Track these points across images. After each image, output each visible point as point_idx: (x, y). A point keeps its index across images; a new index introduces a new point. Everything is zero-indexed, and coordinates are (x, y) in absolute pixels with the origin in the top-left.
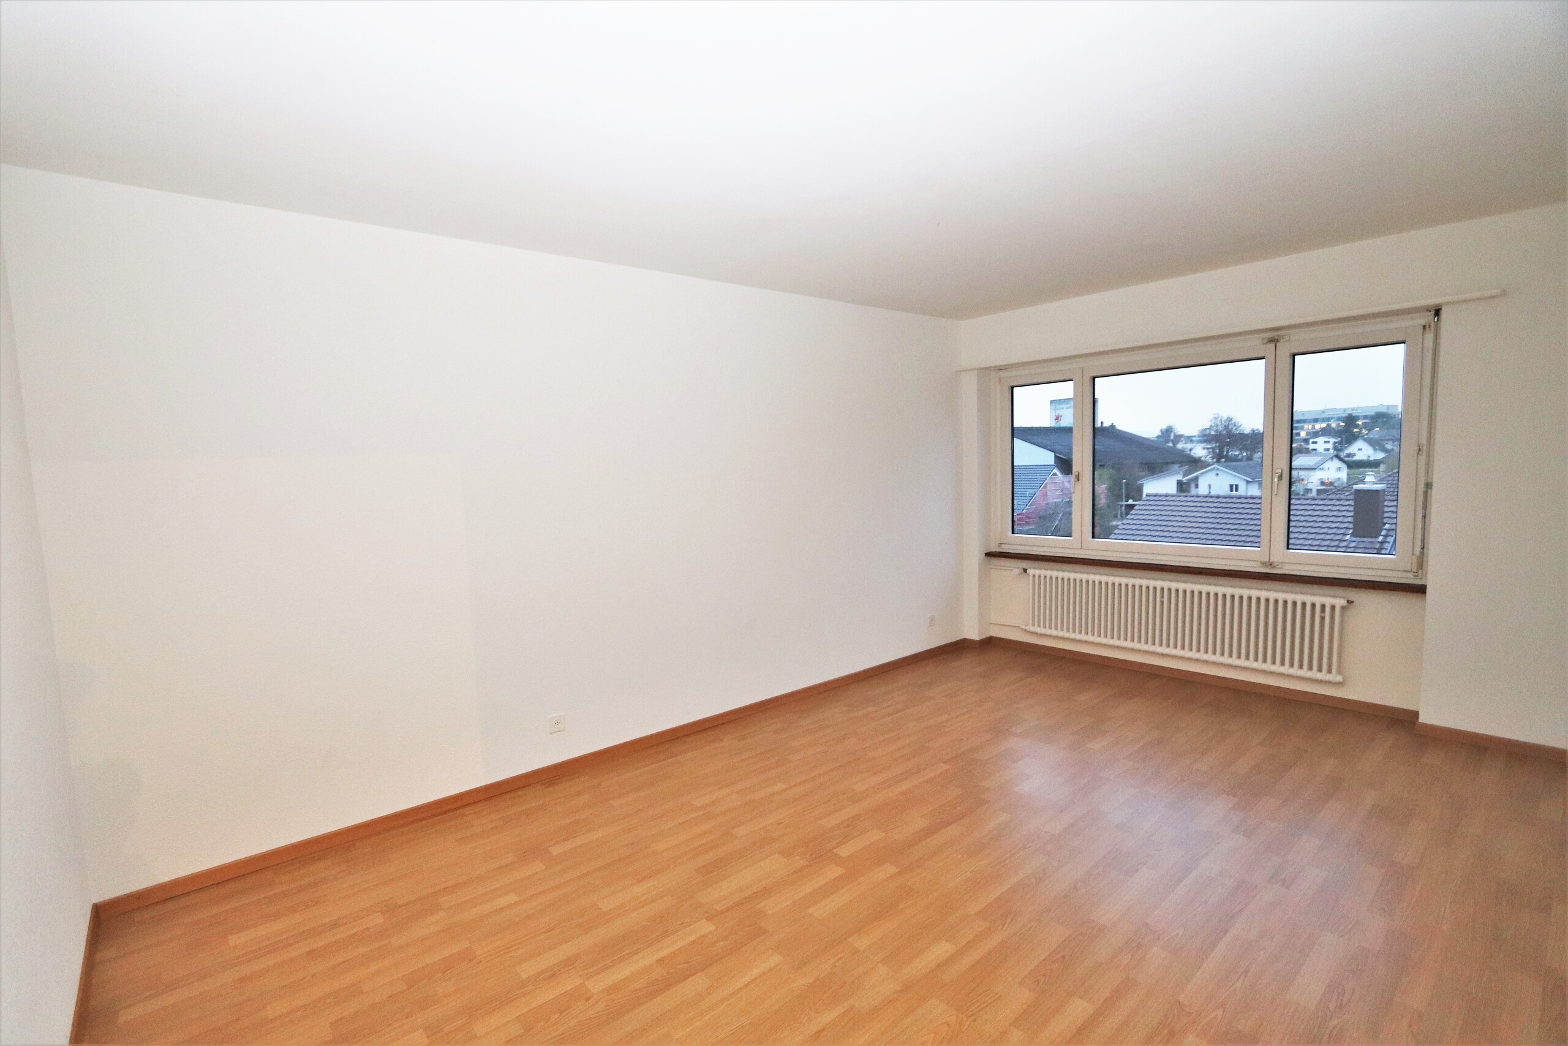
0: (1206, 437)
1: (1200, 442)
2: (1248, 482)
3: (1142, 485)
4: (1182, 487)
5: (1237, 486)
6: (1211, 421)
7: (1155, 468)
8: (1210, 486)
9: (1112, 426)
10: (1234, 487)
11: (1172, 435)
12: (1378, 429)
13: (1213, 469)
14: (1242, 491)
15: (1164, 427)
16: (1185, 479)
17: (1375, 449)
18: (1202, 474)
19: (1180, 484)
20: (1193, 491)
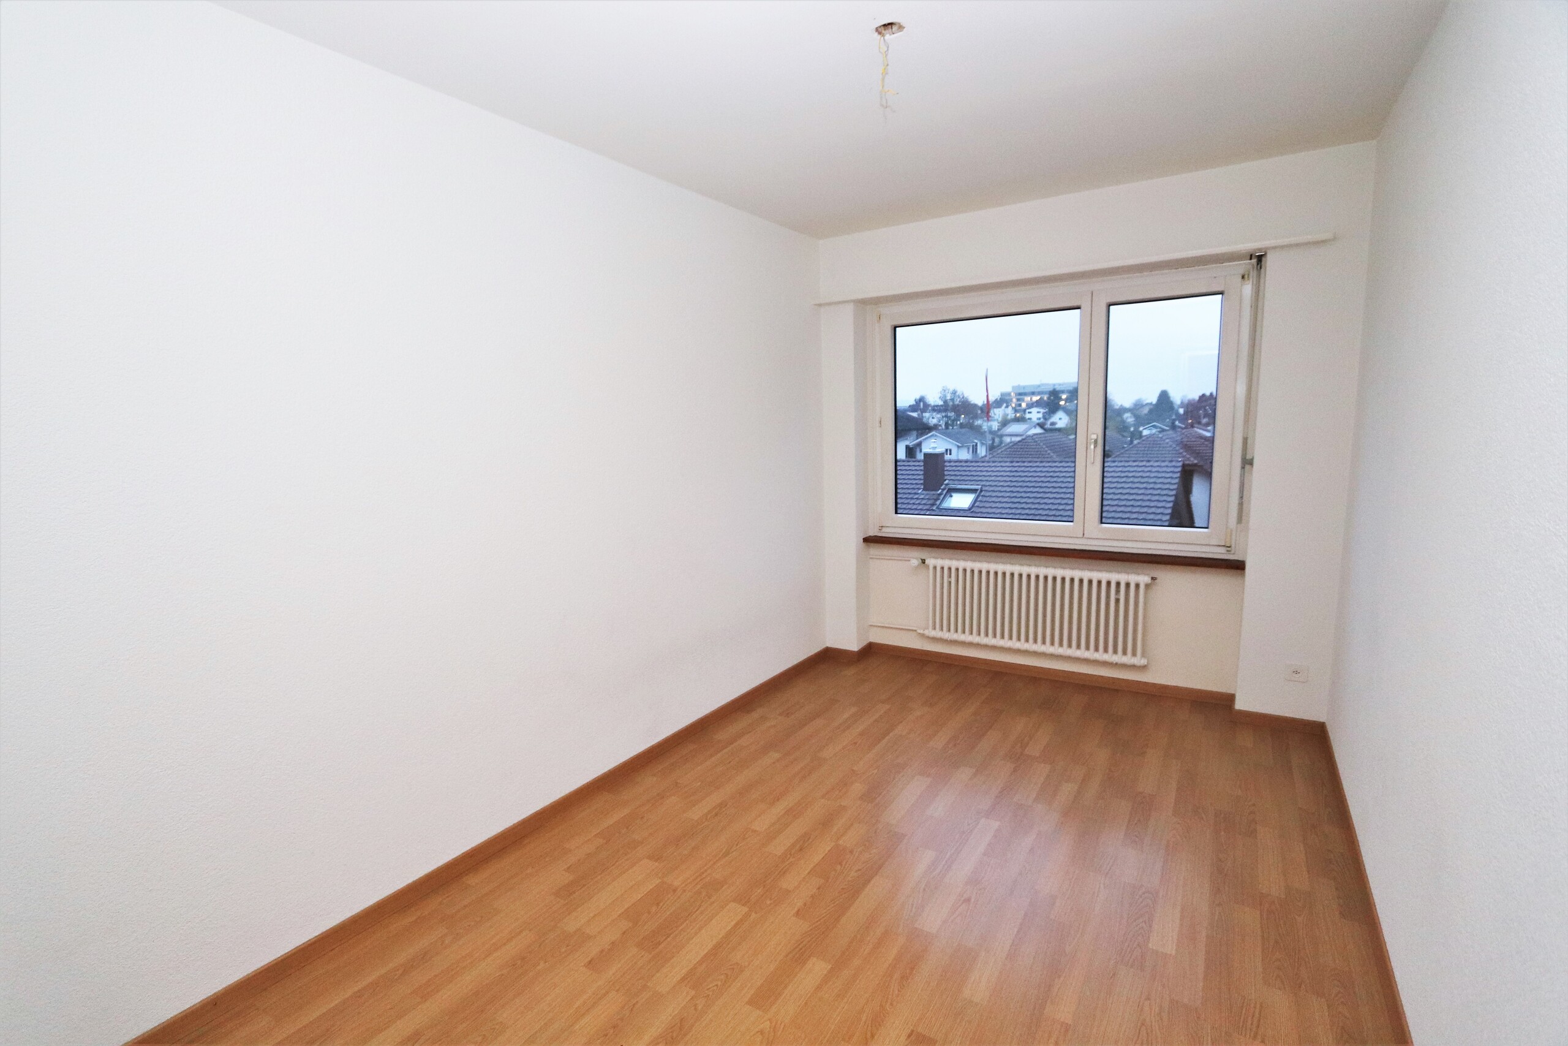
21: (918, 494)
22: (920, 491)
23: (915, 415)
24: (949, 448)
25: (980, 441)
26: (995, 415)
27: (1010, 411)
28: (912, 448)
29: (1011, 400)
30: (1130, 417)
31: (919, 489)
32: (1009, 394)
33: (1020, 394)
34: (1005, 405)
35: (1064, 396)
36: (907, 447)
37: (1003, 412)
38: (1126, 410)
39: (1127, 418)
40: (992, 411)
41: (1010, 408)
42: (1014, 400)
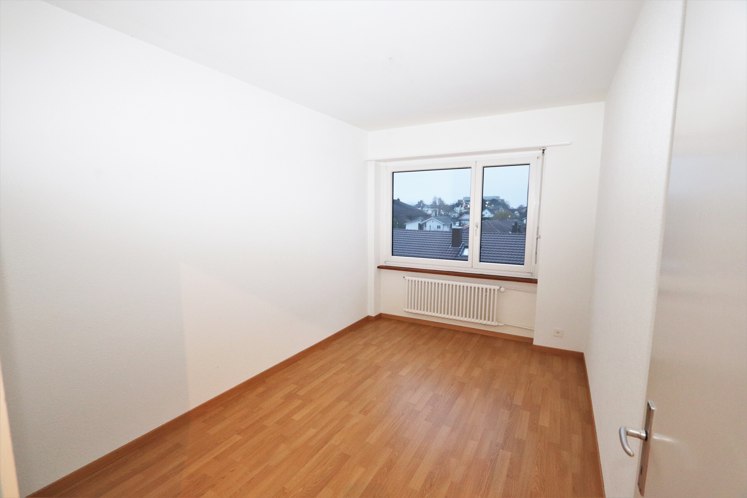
0: (433, 206)
1: (431, 208)
2: (444, 225)
3: (405, 225)
4: (421, 227)
5: (440, 226)
6: (433, 199)
7: (412, 218)
8: (430, 226)
9: (398, 200)
10: (439, 227)
11: (422, 204)
12: (493, 205)
13: (432, 219)
14: (441, 230)
15: (419, 201)
16: (421, 223)
17: (491, 213)
18: (428, 221)
19: (420, 225)
20: (425, 229)
21: (449, 248)
22: (450, 247)
23: (420, 209)
24: (439, 225)
25: (453, 222)
26: (456, 210)
27: (463, 208)
28: (421, 225)
29: (463, 203)
30: (518, 213)
31: (449, 246)
32: (462, 201)
33: (467, 201)
34: (461, 206)
35: (487, 203)
36: (419, 224)
37: (460, 209)
38: (515, 210)
39: (516, 213)
40: (455, 208)
41: (463, 207)
42: (464, 204)
